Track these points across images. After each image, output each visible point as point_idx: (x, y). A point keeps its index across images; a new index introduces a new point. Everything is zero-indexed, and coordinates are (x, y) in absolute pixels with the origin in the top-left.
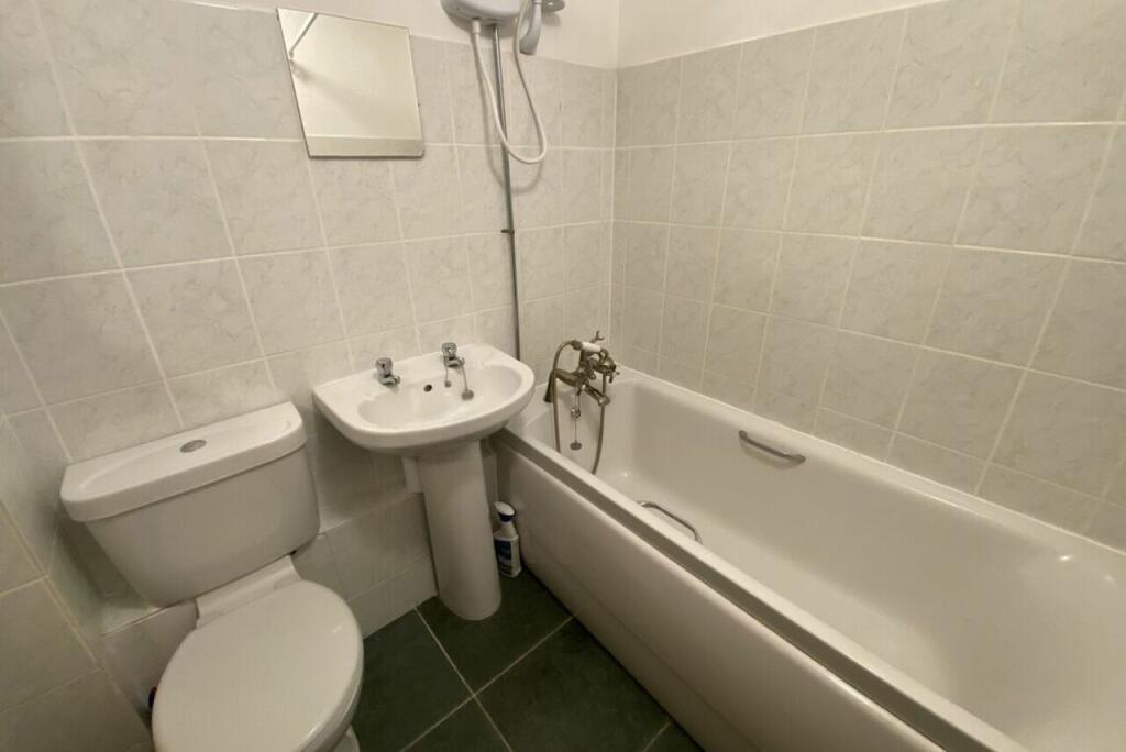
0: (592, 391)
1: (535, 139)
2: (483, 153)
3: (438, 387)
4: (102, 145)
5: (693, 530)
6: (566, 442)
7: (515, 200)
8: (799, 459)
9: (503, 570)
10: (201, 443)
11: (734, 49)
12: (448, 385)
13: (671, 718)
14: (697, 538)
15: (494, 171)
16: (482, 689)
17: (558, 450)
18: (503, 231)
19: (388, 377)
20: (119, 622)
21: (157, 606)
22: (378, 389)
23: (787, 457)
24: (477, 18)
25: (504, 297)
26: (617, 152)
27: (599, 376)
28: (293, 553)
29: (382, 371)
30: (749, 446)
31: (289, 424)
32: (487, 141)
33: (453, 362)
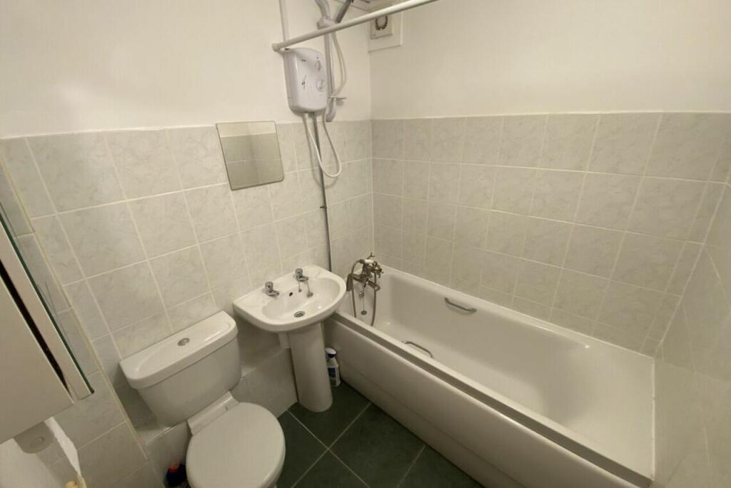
0: (371, 283)
1: (334, 160)
2: (310, 172)
3: (296, 292)
4: (138, 202)
5: (429, 352)
6: (359, 311)
7: (326, 191)
8: (473, 311)
9: (333, 383)
10: (188, 340)
11: (429, 120)
12: (300, 291)
13: (425, 443)
14: (432, 357)
15: (316, 180)
16: (332, 445)
17: (355, 316)
18: (321, 207)
19: (271, 291)
20: (151, 437)
21: (168, 426)
22: (267, 299)
23: (468, 310)
24: (306, 112)
25: (322, 239)
26: (373, 159)
27: (373, 274)
28: (230, 390)
29: (268, 289)
30: (451, 306)
31: (230, 325)
32: (312, 167)
33: (301, 279)
